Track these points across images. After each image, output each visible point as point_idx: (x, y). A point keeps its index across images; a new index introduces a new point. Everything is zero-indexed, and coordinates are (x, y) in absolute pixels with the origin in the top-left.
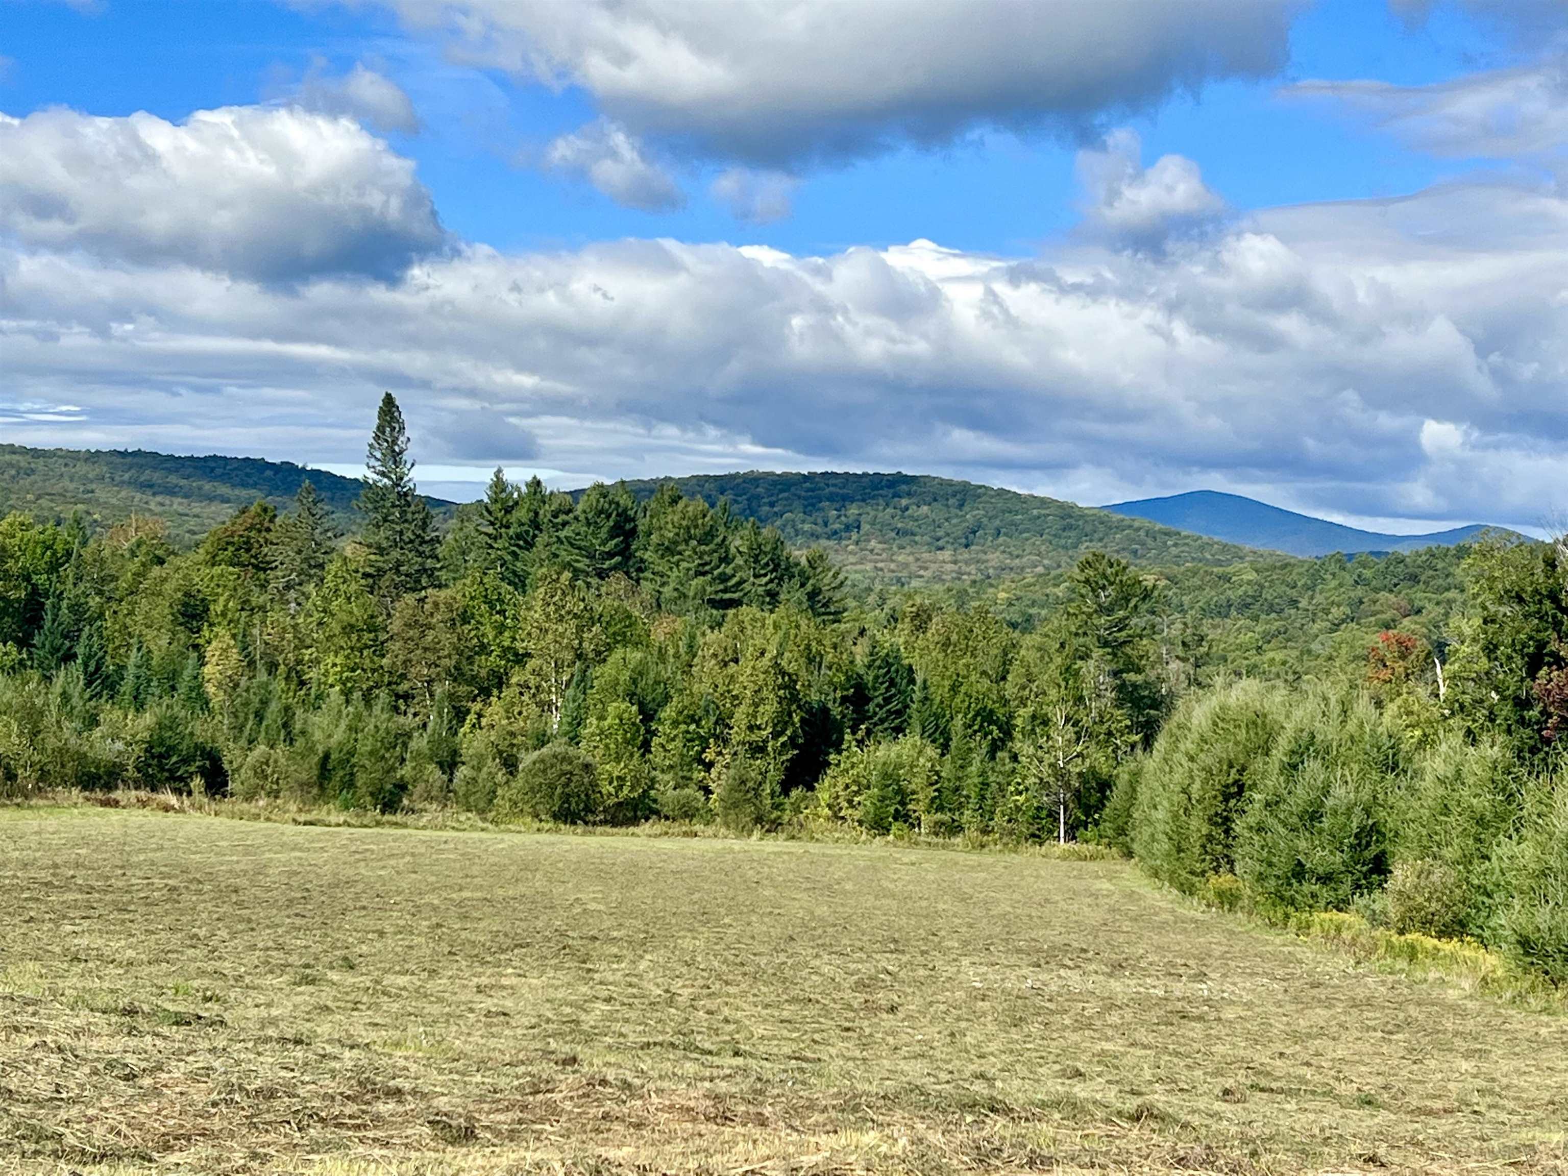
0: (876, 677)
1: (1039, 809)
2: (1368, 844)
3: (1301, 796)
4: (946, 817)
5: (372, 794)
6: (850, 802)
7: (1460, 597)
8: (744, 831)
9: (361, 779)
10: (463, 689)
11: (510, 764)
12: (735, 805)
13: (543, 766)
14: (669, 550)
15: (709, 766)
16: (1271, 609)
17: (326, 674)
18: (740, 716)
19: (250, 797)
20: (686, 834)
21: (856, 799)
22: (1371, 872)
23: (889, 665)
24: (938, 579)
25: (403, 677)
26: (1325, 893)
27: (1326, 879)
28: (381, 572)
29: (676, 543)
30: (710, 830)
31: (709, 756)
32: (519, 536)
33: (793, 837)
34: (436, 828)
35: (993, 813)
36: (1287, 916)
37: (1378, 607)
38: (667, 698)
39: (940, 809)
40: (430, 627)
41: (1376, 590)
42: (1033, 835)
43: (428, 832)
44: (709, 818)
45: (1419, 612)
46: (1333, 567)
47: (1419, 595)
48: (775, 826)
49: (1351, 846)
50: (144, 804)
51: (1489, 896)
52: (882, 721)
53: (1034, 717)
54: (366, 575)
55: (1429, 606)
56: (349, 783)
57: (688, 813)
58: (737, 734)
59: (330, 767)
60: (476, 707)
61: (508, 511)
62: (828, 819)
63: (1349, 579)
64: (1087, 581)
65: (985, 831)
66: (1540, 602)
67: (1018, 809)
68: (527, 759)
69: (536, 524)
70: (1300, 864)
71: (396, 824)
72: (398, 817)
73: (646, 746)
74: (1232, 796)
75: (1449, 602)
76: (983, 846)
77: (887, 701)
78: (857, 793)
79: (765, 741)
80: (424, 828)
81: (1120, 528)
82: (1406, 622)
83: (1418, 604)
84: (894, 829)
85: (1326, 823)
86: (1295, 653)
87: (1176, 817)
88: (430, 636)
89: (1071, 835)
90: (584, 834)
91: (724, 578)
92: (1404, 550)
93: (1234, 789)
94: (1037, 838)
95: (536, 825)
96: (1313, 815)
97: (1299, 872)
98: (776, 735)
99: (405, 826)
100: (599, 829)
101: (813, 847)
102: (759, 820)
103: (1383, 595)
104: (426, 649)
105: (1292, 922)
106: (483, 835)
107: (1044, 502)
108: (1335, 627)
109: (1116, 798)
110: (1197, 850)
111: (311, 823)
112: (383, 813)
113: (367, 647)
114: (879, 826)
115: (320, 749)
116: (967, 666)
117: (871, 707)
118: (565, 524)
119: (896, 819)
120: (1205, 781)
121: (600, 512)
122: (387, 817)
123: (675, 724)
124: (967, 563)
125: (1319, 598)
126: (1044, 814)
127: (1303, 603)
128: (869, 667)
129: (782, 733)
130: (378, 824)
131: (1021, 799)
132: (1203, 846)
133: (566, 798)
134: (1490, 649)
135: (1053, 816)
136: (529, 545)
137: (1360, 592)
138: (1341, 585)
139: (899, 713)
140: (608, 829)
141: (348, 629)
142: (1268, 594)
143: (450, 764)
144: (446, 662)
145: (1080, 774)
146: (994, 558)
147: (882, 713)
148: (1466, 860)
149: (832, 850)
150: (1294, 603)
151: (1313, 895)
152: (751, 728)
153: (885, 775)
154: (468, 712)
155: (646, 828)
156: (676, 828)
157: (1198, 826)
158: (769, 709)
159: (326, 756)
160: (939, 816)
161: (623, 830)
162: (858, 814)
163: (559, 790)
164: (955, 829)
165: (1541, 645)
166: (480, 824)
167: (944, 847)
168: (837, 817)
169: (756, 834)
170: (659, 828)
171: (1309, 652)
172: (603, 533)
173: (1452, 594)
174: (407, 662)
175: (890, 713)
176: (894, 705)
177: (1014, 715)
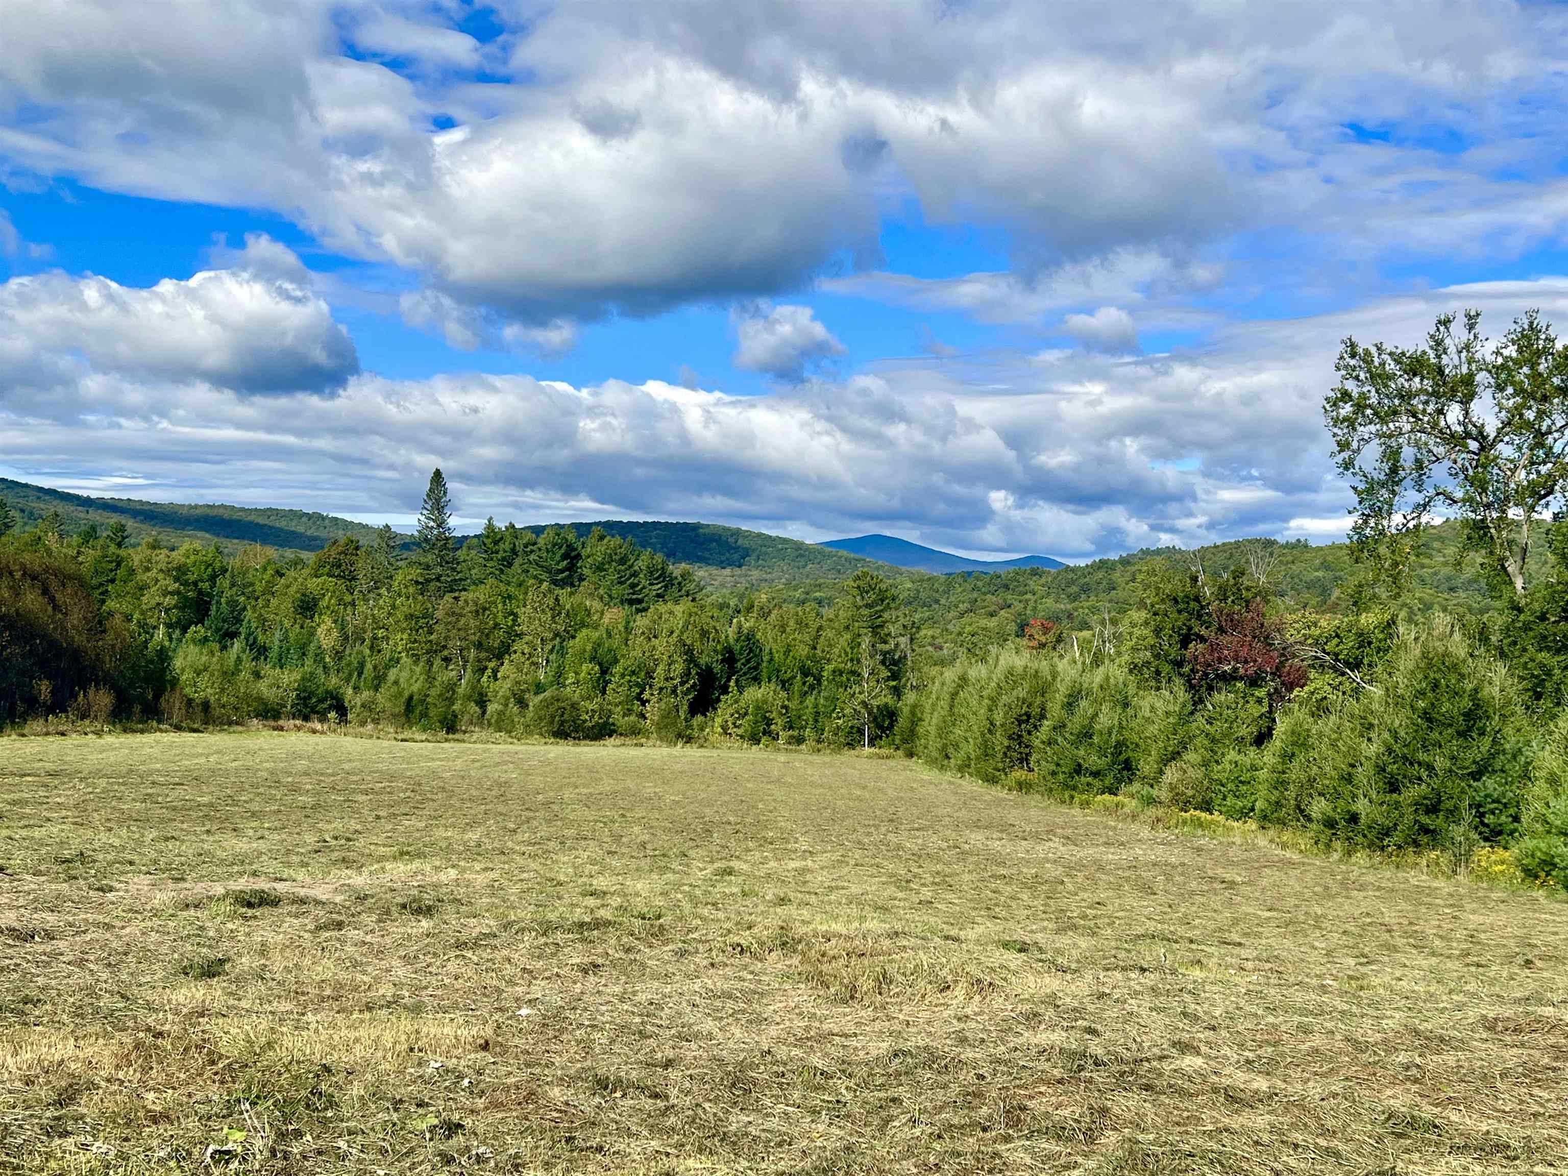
0: (742, 647)
1: (852, 727)
2: (1120, 753)
3: (1076, 723)
4: (795, 733)
5: (440, 721)
6: (734, 724)
7: (1033, 598)
8: (672, 743)
9: (432, 712)
10: (483, 655)
11: (522, 703)
12: (666, 727)
13: (547, 704)
14: (600, 568)
15: (644, 703)
16: (924, 605)
17: (396, 645)
18: (660, 670)
19: (363, 724)
20: (636, 745)
21: (738, 722)
22: (1123, 769)
23: (749, 640)
24: (723, 585)
25: (445, 647)
26: (1097, 783)
27: (1096, 774)
28: (428, 581)
29: (603, 564)
30: (650, 743)
31: (645, 696)
32: (504, 559)
33: (702, 746)
34: (482, 742)
35: (823, 730)
36: (1072, 797)
37: (986, 604)
38: (616, 661)
39: (791, 728)
40: (461, 615)
41: (985, 594)
42: (848, 744)
43: (478, 746)
44: (647, 734)
45: (1009, 606)
46: (960, 580)
47: (1010, 597)
48: (689, 740)
49: (1112, 754)
50: (299, 729)
51: (1223, 786)
52: (745, 674)
53: (834, 671)
54: (417, 583)
55: (1016, 603)
56: (424, 715)
57: (635, 732)
58: (658, 682)
59: (414, 703)
60: (492, 665)
61: (496, 543)
62: (720, 735)
63: (969, 587)
64: (858, 587)
65: (819, 741)
66: (1188, 603)
67: (838, 728)
68: (534, 701)
69: (514, 552)
70: (1079, 765)
71: (458, 740)
72: (457, 736)
73: (604, 692)
74: (1023, 722)
75: (1027, 601)
76: (819, 751)
77: (748, 661)
78: (738, 718)
79: (676, 687)
80: (475, 742)
81: (830, 556)
82: (1002, 612)
83: (1009, 602)
84: (763, 741)
85: (1096, 739)
86: (939, 631)
87: (983, 735)
88: (463, 621)
89: (872, 743)
90: (573, 745)
91: (633, 586)
92: (1002, 571)
93: (1025, 718)
94: (851, 745)
95: (544, 740)
96: (1086, 735)
97: (1078, 770)
98: (682, 683)
99: (463, 741)
100: (583, 742)
101: (715, 753)
102: (679, 736)
103: (989, 596)
104: (459, 630)
105: (1076, 800)
106: (510, 747)
107: (785, 541)
108: (962, 615)
109: (902, 722)
110: (1000, 755)
111: (405, 740)
112: (448, 733)
113: (421, 627)
114: (755, 739)
115: (406, 694)
116: (794, 639)
117: (739, 665)
118: (532, 551)
119: (764, 734)
120: (1006, 713)
121: (554, 545)
122: (451, 736)
123: (623, 676)
124: (740, 576)
125: (952, 599)
126: (855, 730)
127: (943, 601)
128: (737, 641)
129: (687, 682)
130: (447, 740)
131: (841, 722)
132: (1005, 753)
133: (562, 723)
134: (1157, 632)
135: (861, 732)
136: (510, 565)
137: (975, 595)
138: (964, 591)
139: (755, 668)
140: (588, 742)
141: (410, 617)
142: (922, 595)
143: (482, 702)
144: (472, 638)
145: (878, 707)
146: (755, 574)
147: (745, 669)
148: (1205, 764)
149: (724, 753)
150: (937, 602)
151: (1088, 784)
152: (667, 679)
153: (758, 708)
154: (486, 668)
155: (610, 741)
156: (628, 741)
157: (1000, 741)
158: (679, 668)
159: (411, 698)
160: (791, 732)
161: (597, 743)
162: (740, 731)
163: (557, 719)
164: (800, 740)
165: (1190, 629)
166: (510, 740)
167: (796, 751)
168: (725, 731)
169: (680, 745)
170: (618, 741)
171: (947, 630)
172: (558, 558)
173: (1029, 596)
174: (447, 638)
175: (750, 668)
176: (752, 664)
177: (822, 669)
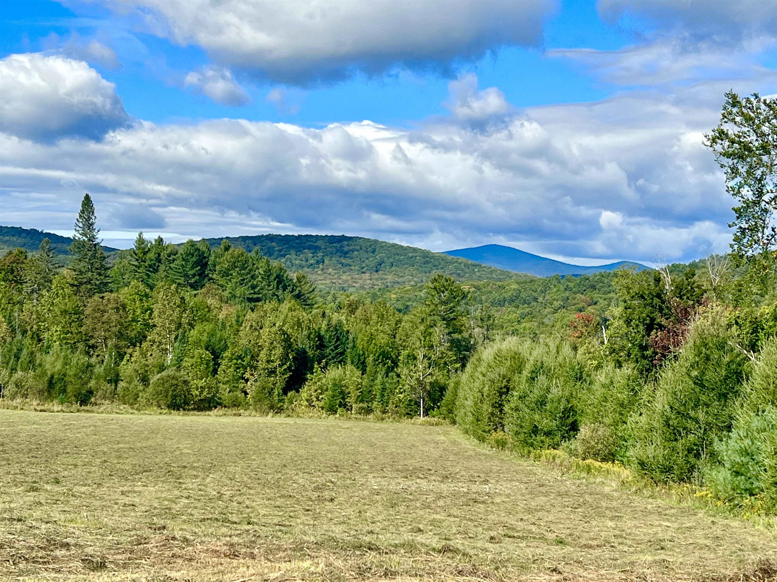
0: (330, 336)
1: (410, 401)
2: (568, 417)
3: (537, 393)
4: (365, 405)
5: (75, 396)
6: (317, 398)
7: (616, 297)
8: (264, 413)
9: (70, 388)
10: (123, 343)
11: (145, 380)
12: (260, 400)
13: (163, 381)
14: (226, 274)
15: (247, 381)
16: (525, 302)
17: (52, 336)
18: (263, 355)
19: (13, 398)
20: (235, 415)
21: (321, 397)
22: (570, 430)
23: (337, 330)
24: (362, 287)
25: (92, 337)
26: (548, 440)
27: (548, 434)
28: (81, 284)
29: (229, 270)
30: (247, 413)
31: (247, 376)
32: (150, 266)
33: (289, 416)
34: (108, 413)
35: (388, 403)
36: (529, 452)
37: (576, 301)
38: (226, 348)
39: (362, 401)
40: (104, 311)
41: (575, 293)
42: (408, 414)
43: (104, 415)
44: (247, 406)
45: (596, 303)
46: (555, 282)
47: (596, 295)
48: (280, 410)
49: (560, 418)
51: (626, 441)
52: (333, 358)
53: (409, 356)
54: (72, 285)
55: (601, 301)
56: (64, 391)
57: (236, 404)
58: (261, 365)
59: (54, 381)
60: (130, 351)
61: (145, 253)
62: (306, 406)
63: (562, 288)
64: (435, 288)
65: (384, 412)
66: (652, 299)
67: (400, 401)
68: (154, 378)
69: (159, 260)
70: (536, 426)
71: (88, 411)
72: (89, 407)
73: (215, 372)
74: (504, 393)
75: (610, 299)
76: (383, 419)
77: (336, 348)
78: (321, 394)
79: (276, 368)
80: (102, 412)
81: (451, 263)
82: (589, 308)
83: (595, 300)
84: (339, 411)
85: (548, 407)
86: (536, 324)
87: (476, 404)
88: (106, 315)
89: (426, 413)
90: (183, 415)
91: (253, 287)
92: (589, 274)
93: (505, 390)
94: (409, 415)
95: (159, 411)
96: (542, 403)
97: (535, 430)
98: (280, 365)
99: (92, 412)
100: (192, 412)
101: (299, 421)
102: (272, 407)
103: (579, 296)
104: (103, 323)
105: (532, 455)
106: (131, 416)
107: (415, 250)
108: (556, 311)
109: (448, 395)
110: (486, 420)
111: (44, 411)
112: (81, 405)
113: (73, 321)
114: (332, 410)
115: (49, 373)
116: (377, 330)
117: (328, 351)
118: (174, 260)
119: (340, 406)
120: (490, 386)
122: (83, 408)
123: (231, 360)
124: (377, 279)
125: (548, 297)
126: (413, 403)
127: (540, 299)
128: (327, 331)
129: (283, 364)
130: (78, 411)
131: (401, 396)
132: (489, 418)
133: (174, 397)
134: (628, 322)
135: (417, 404)
136: (156, 271)
137: (567, 294)
138: (558, 290)
139: (342, 354)
140: (196, 412)
141: (64, 312)
142: (523, 295)
143: (116, 380)
144: (114, 329)
145: (431, 383)
146: (390, 278)
147: (333, 354)
148: (615, 424)
149: (308, 422)
150: (536, 299)
151: (542, 442)
152: (268, 362)
153: (335, 385)
154: (125, 353)
155: (215, 412)
156: (230, 411)
157: (487, 408)
158: (278, 352)
159: (52, 377)
160: (361, 405)
161: (203, 413)
162: (321, 404)
163: (171, 393)
164: (369, 411)
165: (653, 320)
166: (131, 411)
167: (364, 420)
168: (310, 405)
169: (270, 414)
170: (221, 412)
171: (543, 323)
172: (191, 265)
173: (611, 295)
174: (94, 329)
175: (337, 354)
176: (339, 350)
177: (399, 354)
